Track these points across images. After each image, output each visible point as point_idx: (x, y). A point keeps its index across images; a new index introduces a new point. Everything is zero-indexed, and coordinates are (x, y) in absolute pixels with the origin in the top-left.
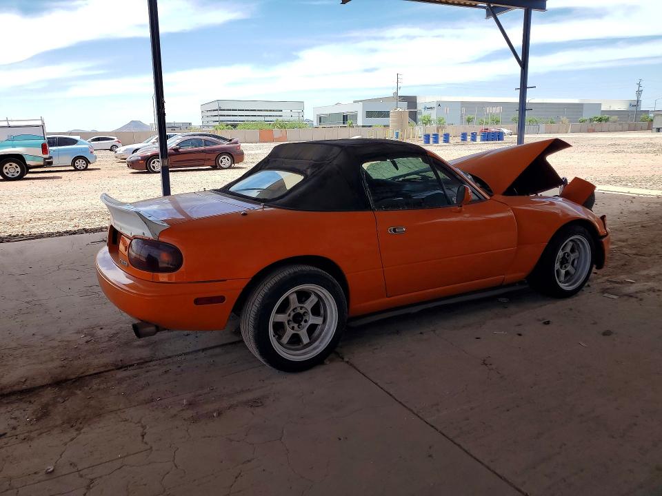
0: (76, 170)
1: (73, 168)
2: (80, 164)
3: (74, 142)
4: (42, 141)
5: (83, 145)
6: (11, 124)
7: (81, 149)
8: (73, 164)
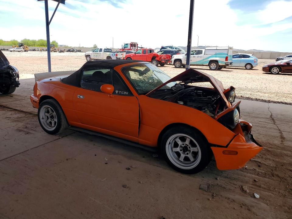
0: (246, 69)
1: (245, 68)
2: (248, 67)
3: (249, 57)
4: (226, 56)
5: (252, 58)
6: (218, 48)
7: (250, 60)
8: (245, 66)
